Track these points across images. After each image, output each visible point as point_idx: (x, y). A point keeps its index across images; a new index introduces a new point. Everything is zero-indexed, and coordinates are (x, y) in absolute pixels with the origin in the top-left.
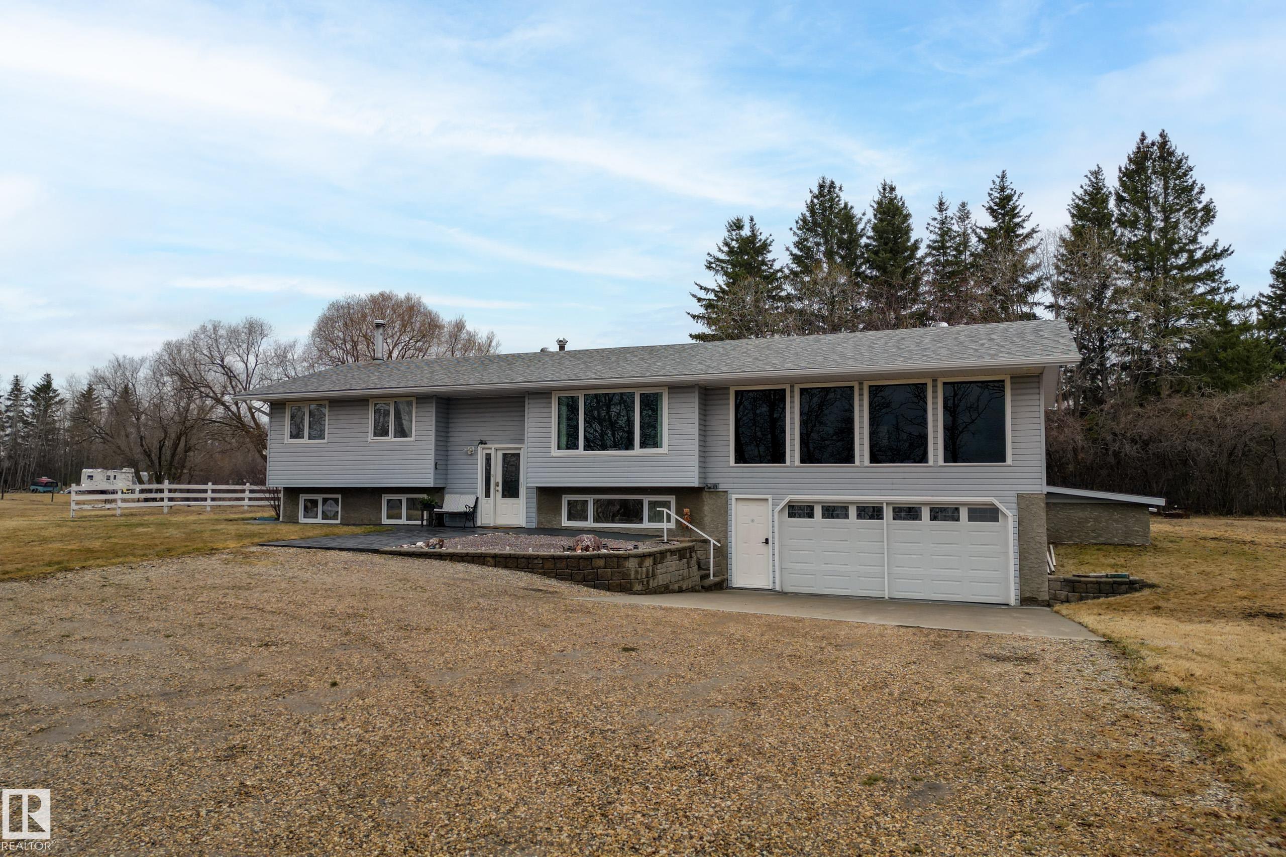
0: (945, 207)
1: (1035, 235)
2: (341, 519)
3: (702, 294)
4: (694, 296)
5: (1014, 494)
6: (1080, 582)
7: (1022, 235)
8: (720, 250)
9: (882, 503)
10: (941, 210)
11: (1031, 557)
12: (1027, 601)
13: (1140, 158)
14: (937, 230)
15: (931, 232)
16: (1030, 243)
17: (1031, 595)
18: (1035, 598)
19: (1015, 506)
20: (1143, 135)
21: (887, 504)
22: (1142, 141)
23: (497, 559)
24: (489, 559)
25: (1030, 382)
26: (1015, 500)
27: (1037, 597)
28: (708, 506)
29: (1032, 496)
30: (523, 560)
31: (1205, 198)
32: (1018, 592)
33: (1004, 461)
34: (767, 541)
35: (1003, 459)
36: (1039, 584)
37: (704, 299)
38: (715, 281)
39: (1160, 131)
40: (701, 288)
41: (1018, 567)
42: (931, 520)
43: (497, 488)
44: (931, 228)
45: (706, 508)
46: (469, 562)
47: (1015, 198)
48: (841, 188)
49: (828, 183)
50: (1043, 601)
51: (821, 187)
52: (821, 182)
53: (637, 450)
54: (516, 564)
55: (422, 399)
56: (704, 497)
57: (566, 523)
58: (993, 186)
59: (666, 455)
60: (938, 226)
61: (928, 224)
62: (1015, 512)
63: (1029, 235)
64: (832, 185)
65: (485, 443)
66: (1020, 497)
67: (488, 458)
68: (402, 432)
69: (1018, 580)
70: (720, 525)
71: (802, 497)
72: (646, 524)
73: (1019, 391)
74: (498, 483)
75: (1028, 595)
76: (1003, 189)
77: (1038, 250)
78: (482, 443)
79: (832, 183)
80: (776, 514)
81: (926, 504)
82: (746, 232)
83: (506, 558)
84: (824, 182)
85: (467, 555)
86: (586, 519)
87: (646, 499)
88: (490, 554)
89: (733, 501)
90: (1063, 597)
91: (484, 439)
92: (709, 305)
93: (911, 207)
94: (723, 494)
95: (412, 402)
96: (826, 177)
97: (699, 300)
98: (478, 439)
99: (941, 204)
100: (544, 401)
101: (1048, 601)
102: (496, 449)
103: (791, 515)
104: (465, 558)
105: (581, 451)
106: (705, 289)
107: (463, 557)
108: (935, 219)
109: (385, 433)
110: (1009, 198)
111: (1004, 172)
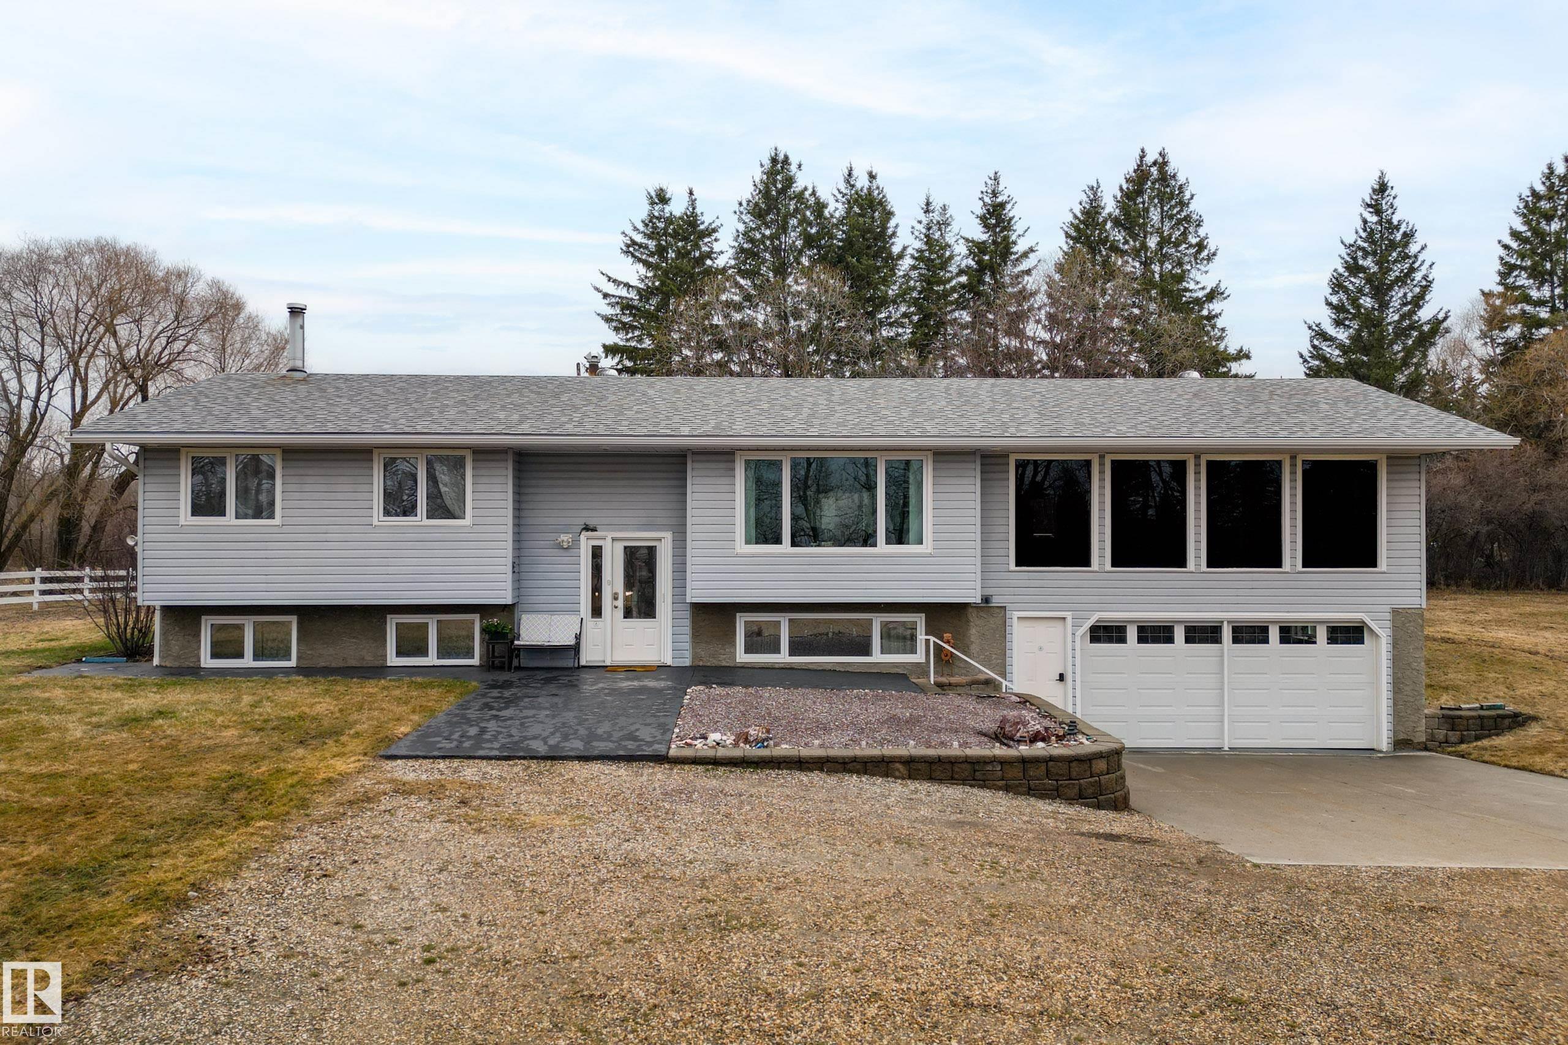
0: (932, 208)
1: (1031, 255)
2: (299, 658)
3: (610, 288)
4: (597, 290)
5: (1388, 608)
6: (1460, 717)
7: (1017, 253)
8: (636, 229)
9: (1222, 622)
10: (927, 211)
11: (1406, 688)
12: (1400, 744)
13: (1140, 178)
14: (922, 236)
15: (916, 237)
16: (1025, 265)
17: (1405, 737)
18: (1410, 740)
19: (1388, 624)
20: (1143, 151)
21: (1228, 622)
22: (1142, 157)
23: (914, 766)
24: (898, 765)
25: (1410, 465)
26: (1388, 616)
27: (1412, 738)
28: (975, 631)
29: (1409, 611)
30: (964, 766)
31: (1202, 232)
32: (1391, 734)
33: (1375, 566)
34: (1061, 678)
35: (1373, 563)
36: (1415, 722)
37: (613, 296)
38: (633, 273)
39: (1159, 149)
40: (610, 279)
41: (1391, 702)
42: (1281, 642)
43: (616, 603)
44: (917, 233)
45: (973, 631)
46: (858, 773)
47: (1009, 207)
48: (800, 166)
49: (781, 157)
50: (1419, 743)
51: (774, 160)
52: (773, 154)
53: (882, 547)
54: (949, 774)
55: (485, 454)
56: (969, 616)
57: (742, 657)
58: (984, 190)
59: (931, 556)
60: (924, 231)
61: (913, 228)
62: (1389, 632)
63: (1025, 255)
64: (786, 161)
65: (594, 530)
66: (1395, 612)
67: (597, 553)
68: (440, 509)
69: (1391, 718)
70: (994, 656)
71: (1112, 615)
72: (877, 657)
73: (1397, 477)
74: (616, 594)
75: (1402, 736)
76: (995, 194)
77: (1034, 272)
78: (587, 528)
79: (786, 157)
80: (1078, 639)
81: (1274, 622)
82: (677, 208)
83: (931, 763)
84: (776, 154)
85: (855, 759)
86: (777, 650)
87: (877, 621)
88: (901, 757)
89: (1015, 620)
90: (1441, 737)
91: (591, 522)
92: (626, 306)
93: (894, 202)
94: (998, 611)
95: (463, 458)
96: (779, 149)
97: (606, 296)
98: (581, 521)
99: (928, 204)
100: (722, 465)
101: (1425, 743)
102: (613, 540)
103: (1095, 639)
104: (850, 766)
105: (785, 547)
106: (615, 281)
107: (845, 763)
108: (920, 222)
109: (409, 510)
110: (1002, 205)
111: (996, 173)
